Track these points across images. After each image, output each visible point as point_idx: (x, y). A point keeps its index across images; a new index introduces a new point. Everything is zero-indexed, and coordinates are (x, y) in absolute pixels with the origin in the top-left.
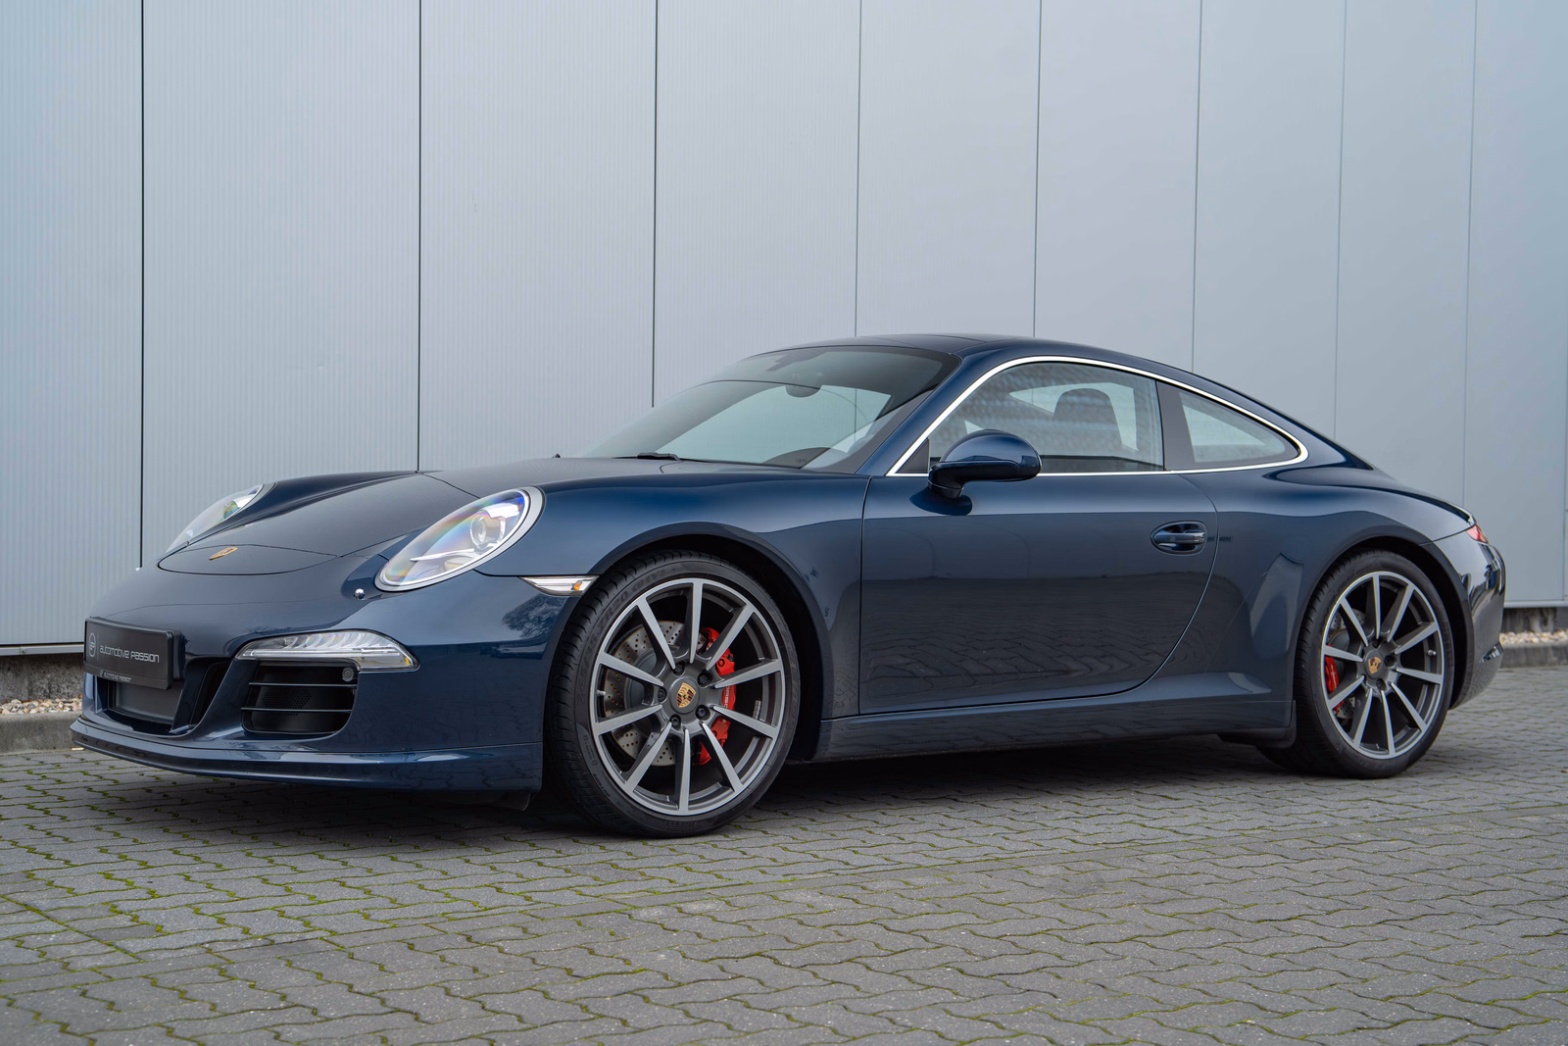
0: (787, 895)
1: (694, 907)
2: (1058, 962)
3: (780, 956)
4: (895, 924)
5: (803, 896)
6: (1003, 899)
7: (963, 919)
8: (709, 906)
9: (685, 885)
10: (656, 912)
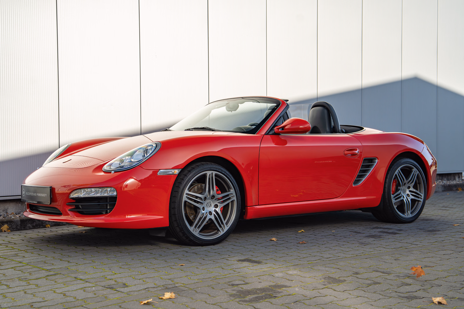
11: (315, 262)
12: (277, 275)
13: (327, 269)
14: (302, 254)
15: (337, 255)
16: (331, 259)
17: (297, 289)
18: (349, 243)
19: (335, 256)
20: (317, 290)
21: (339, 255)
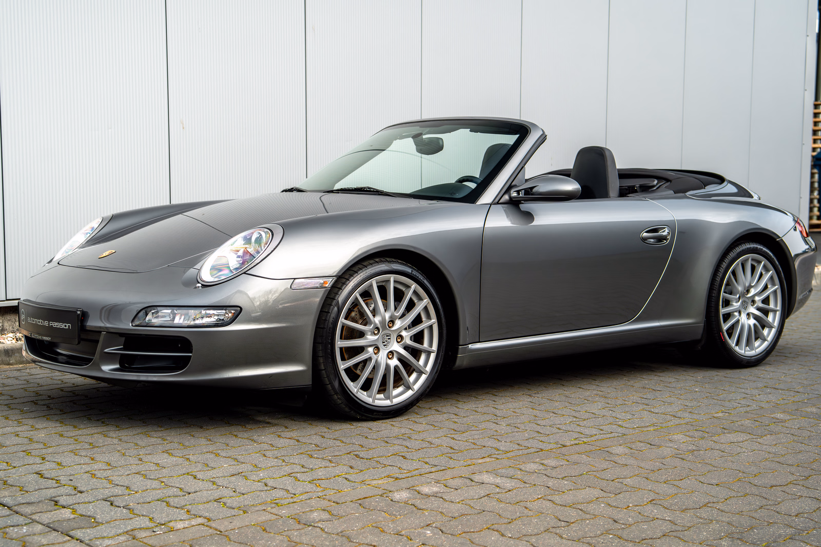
0: (477, 478)
1: (426, 490)
2: (674, 527)
3: (502, 528)
4: (557, 498)
5: (486, 478)
6: (609, 476)
7: (596, 493)
8: (435, 489)
9: (410, 471)
10: (403, 495)
11: (480, 461)
12: (397, 496)
13: (498, 480)
14: (458, 442)
15: (526, 444)
16: (512, 454)
17: (429, 532)
18: (555, 415)
19: (521, 448)
20: (468, 536)
21: (529, 445)
